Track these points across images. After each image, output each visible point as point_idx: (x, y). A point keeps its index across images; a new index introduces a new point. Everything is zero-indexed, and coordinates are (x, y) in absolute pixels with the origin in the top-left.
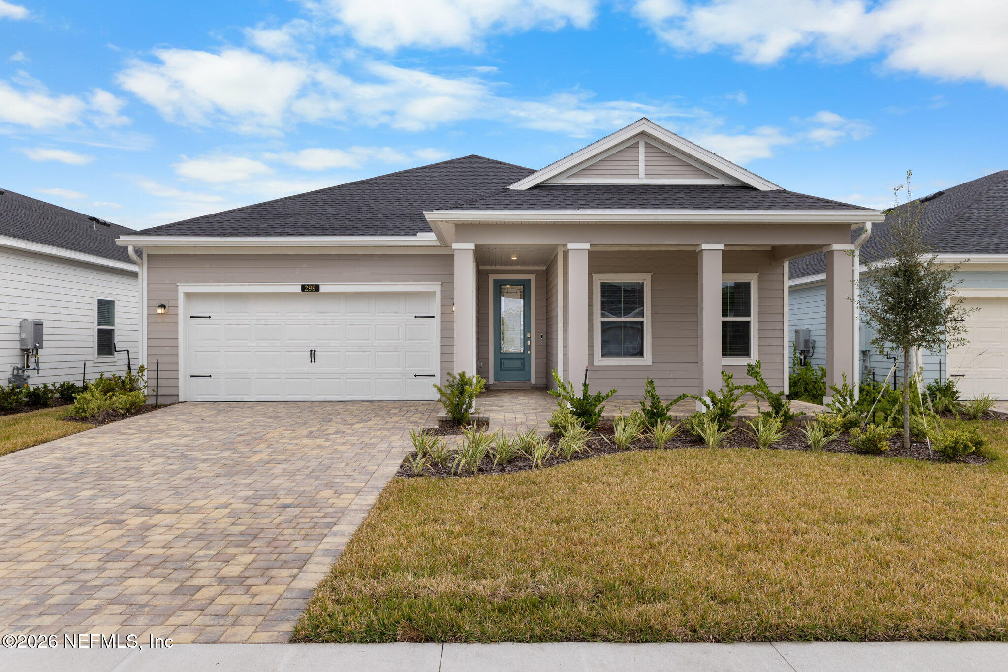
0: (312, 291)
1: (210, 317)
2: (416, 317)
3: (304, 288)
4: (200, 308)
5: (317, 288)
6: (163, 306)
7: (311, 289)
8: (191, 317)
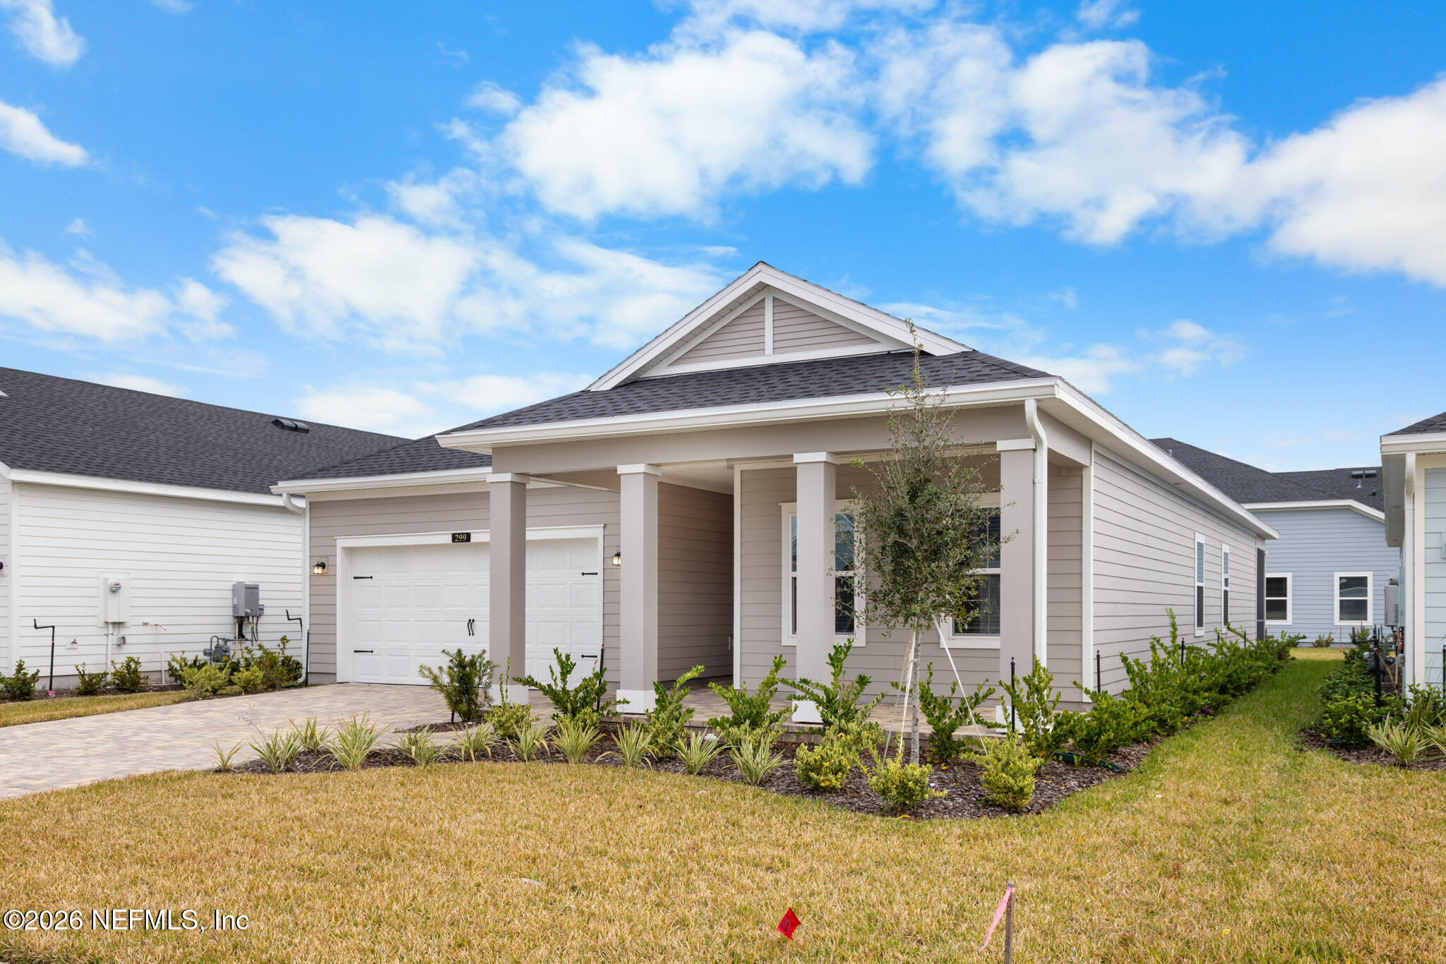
0: (462, 541)
1: (371, 578)
2: (583, 574)
3: (455, 538)
4: (363, 567)
5: (468, 537)
6: (323, 565)
7: (462, 539)
8: (355, 578)
